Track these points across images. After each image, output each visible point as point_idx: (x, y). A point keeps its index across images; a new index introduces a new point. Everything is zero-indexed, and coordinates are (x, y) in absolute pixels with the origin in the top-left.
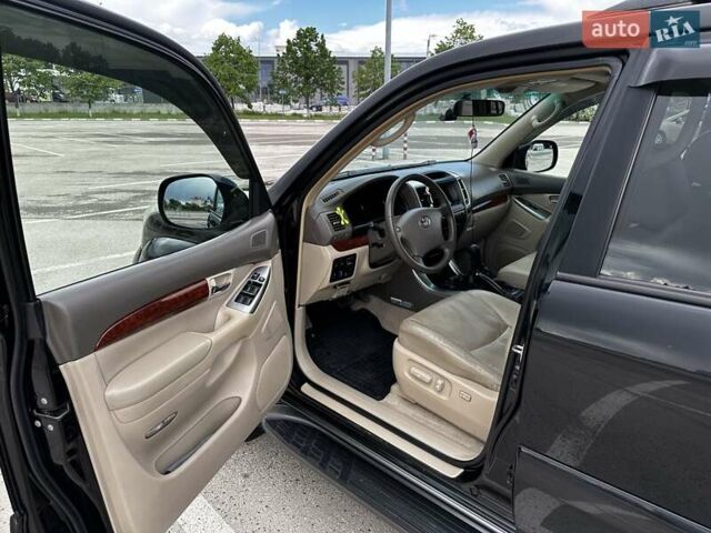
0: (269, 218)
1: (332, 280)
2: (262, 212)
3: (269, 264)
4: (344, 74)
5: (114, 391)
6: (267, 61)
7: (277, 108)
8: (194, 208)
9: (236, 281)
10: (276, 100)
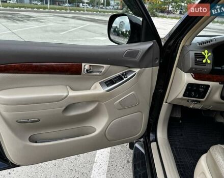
1: (184, 95)
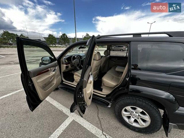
0: (57, 61)
1: (66, 69)
2: (55, 61)
3: (57, 67)
4: (70, 41)
5: (38, 81)
6: (58, 38)
7: (60, 46)
8: (46, 61)
9: (53, 69)
10: (60, 44)
